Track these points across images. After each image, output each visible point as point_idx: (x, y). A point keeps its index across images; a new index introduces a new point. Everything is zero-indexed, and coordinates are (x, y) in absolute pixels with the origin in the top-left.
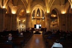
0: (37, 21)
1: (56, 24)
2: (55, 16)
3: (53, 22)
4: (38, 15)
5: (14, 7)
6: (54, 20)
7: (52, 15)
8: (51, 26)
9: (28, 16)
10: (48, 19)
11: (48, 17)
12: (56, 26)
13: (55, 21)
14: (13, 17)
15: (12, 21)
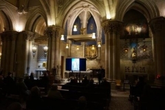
1: (144, 57)
2: (139, 29)
3: (132, 50)
4: (75, 30)
5: (21, 13)
6: (137, 43)
7: (128, 29)
8: (125, 63)
10: (111, 40)
12: (145, 62)
13: (141, 44)
14: (17, 40)
15: (15, 51)
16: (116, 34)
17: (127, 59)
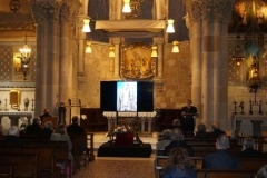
0: (130, 54)
3: (250, 61)
6: (261, 44)
7: (241, 8)
8: (238, 92)
9: (50, 17)
10: (210, 39)
11: (210, 23)
16: (221, 23)
17: (237, 82)
